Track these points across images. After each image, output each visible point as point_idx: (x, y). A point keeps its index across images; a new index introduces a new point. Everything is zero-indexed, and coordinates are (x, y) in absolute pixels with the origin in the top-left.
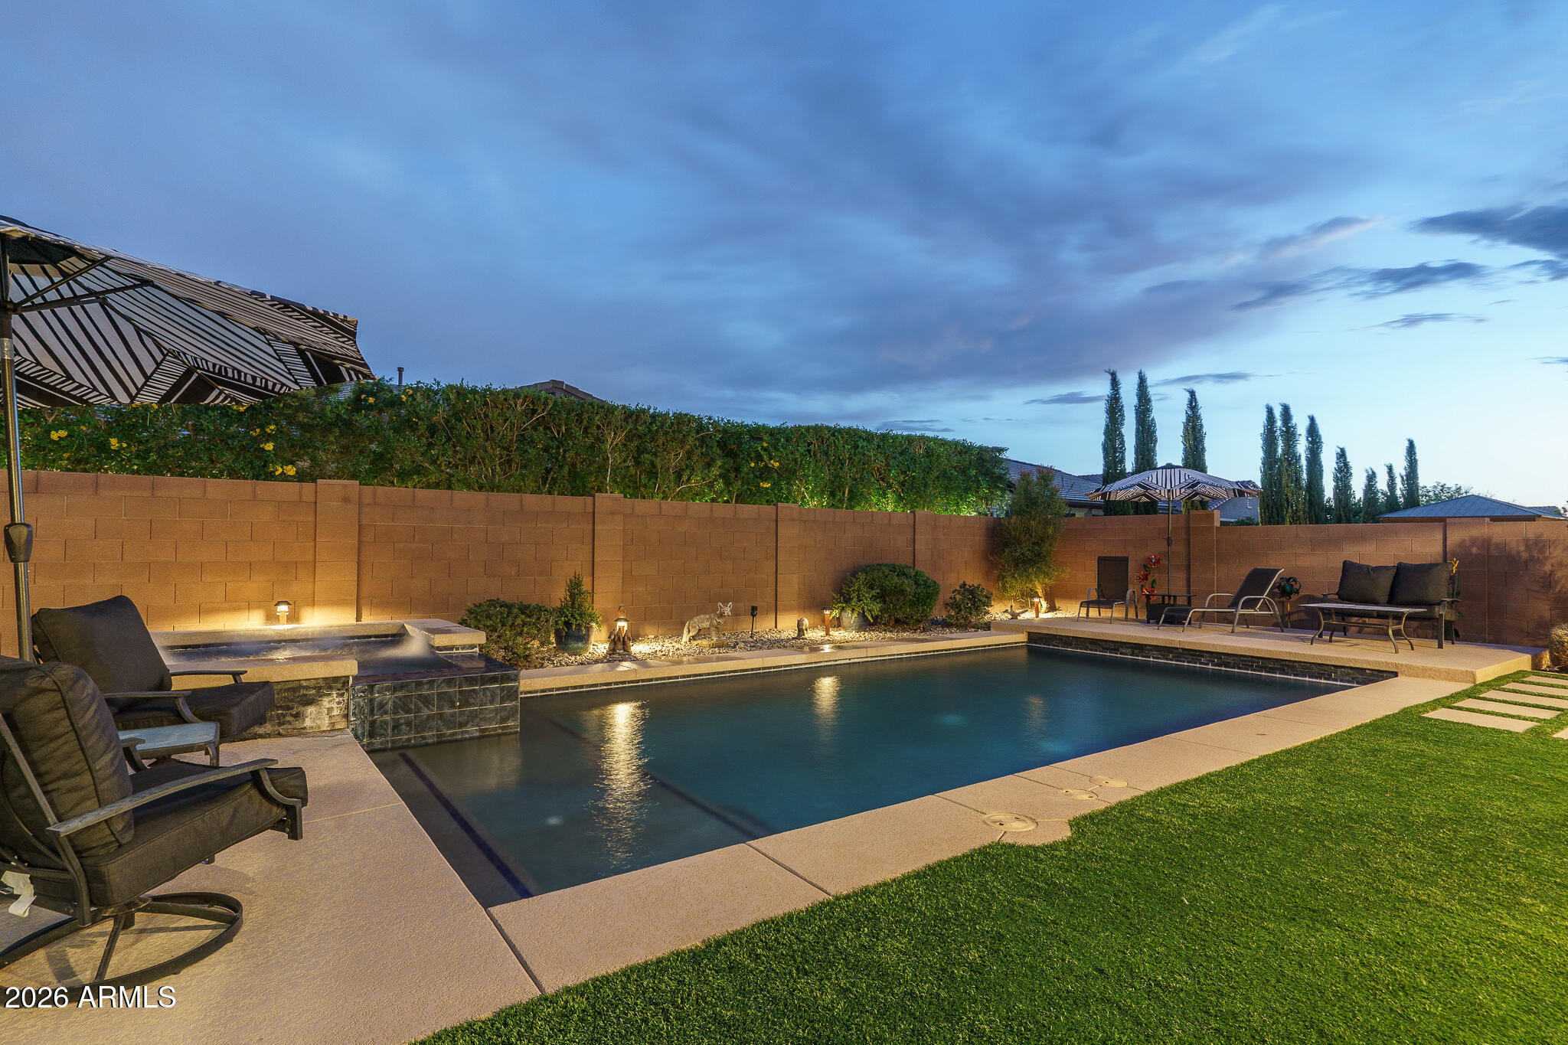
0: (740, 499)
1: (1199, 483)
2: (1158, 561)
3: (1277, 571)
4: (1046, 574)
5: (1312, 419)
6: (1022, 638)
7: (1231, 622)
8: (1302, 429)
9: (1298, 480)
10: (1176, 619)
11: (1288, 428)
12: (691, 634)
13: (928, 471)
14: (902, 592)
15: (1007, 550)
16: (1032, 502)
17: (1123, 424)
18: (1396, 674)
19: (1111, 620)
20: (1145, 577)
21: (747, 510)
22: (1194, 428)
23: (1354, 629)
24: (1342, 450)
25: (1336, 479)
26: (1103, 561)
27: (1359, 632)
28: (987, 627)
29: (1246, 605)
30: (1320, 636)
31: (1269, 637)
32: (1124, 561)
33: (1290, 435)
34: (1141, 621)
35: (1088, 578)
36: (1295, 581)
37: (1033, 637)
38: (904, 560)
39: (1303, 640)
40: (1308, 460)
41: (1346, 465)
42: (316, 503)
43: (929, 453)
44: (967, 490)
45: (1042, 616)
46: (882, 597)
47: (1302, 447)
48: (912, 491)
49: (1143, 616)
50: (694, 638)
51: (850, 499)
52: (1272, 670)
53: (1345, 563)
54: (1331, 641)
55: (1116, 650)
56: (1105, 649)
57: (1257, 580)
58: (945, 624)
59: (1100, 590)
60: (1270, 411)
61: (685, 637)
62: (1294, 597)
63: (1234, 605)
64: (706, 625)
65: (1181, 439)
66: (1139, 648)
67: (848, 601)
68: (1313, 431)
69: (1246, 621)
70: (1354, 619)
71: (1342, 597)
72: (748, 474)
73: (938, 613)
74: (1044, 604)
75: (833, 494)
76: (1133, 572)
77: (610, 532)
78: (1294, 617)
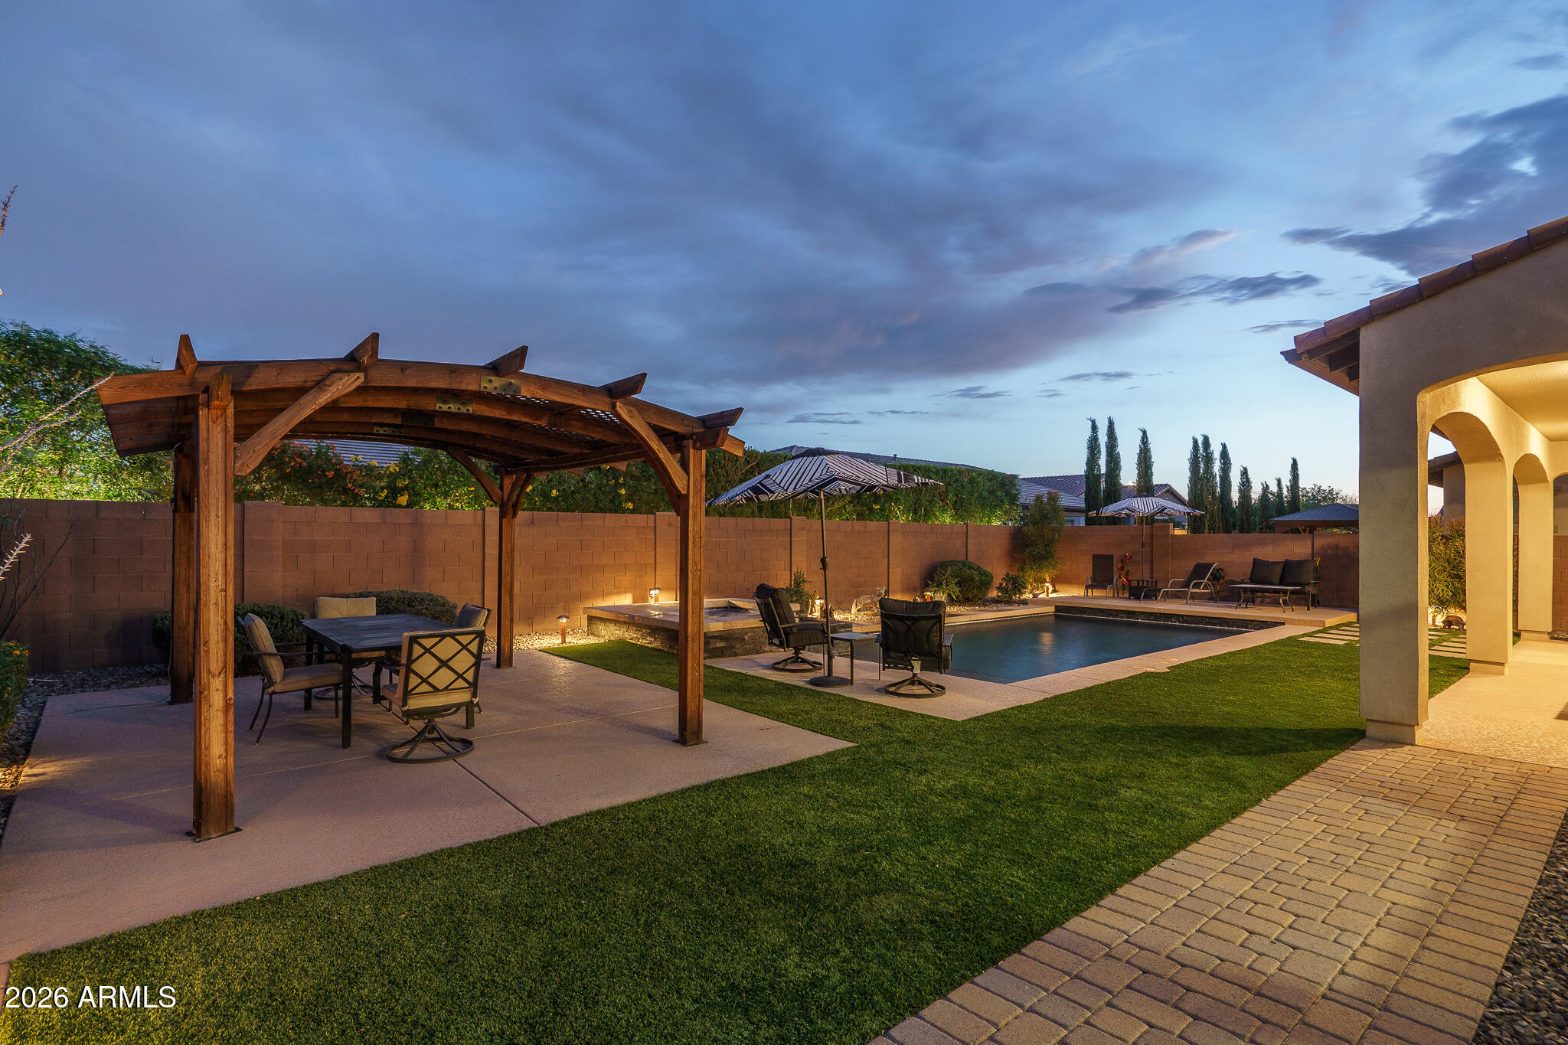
0: (861, 517)
1: (1165, 508)
2: (1131, 557)
3: (1213, 564)
4: (1054, 567)
5: (1224, 446)
6: (1052, 609)
7: (1186, 599)
8: (1217, 455)
9: (1214, 493)
10: (1151, 594)
11: (1207, 454)
12: (858, 608)
13: (971, 494)
14: (972, 580)
15: (1028, 550)
16: (1044, 517)
17: (1099, 458)
18: (1283, 624)
19: (1106, 598)
20: (1122, 568)
21: (872, 525)
22: (1145, 458)
23: (1259, 600)
24: (1245, 469)
25: (1240, 491)
26: (1096, 557)
27: (1262, 602)
28: (1025, 602)
29: (1197, 586)
30: (1240, 605)
31: (1210, 606)
32: (1111, 557)
33: (1209, 459)
34: (1125, 598)
35: (1085, 567)
36: (1222, 571)
37: (1058, 609)
38: (962, 558)
39: (1230, 607)
40: (1221, 477)
41: (1248, 480)
42: (655, 527)
43: (972, 481)
44: (995, 507)
45: (1051, 596)
46: (959, 584)
47: (1217, 468)
48: (960, 508)
49: (1127, 595)
50: (859, 610)
51: (925, 515)
52: (1215, 624)
53: (1254, 559)
54: (1246, 607)
55: (1116, 616)
56: (1109, 615)
57: (1200, 570)
58: (996, 601)
59: (1094, 579)
60: (1195, 441)
61: (854, 610)
62: (1221, 581)
63: (1187, 585)
64: (869, 601)
65: (1136, 466)
66: (1117, 612)
67: (939, 585)
68: (1224, 454)
69: (1194, 597)
70: (1259, 594)
71: (1252, 581)
72: (866, 499)
73: (994, 594)
74: (1051, 588)
75: (915, 512)
76: (1116, 566)
77: (800, 541)
78: (1221, 594)
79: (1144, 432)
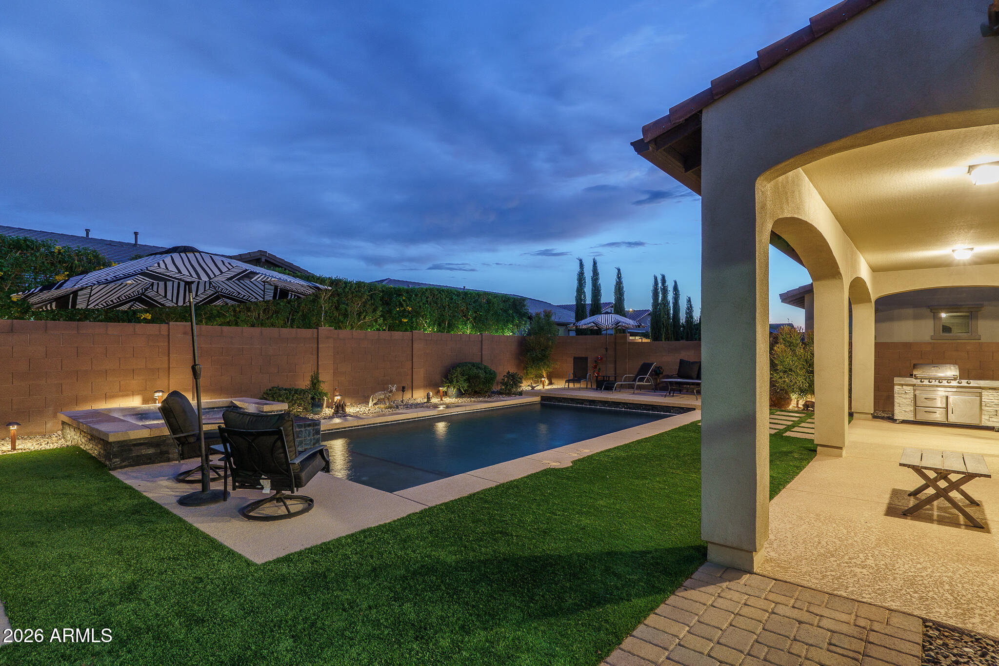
0: (391, 328)
1: (620, 322)
2: (602, 359)
3: (653, 364)
4: (548, 366)
5: (676, 282)
6: (538, 399)
7: (634, 388)
8: (670, 289)
9: (668, 314)
10: (609, 388)
11: (664, 287)
12: (374, 402)
13: (488, 311)
14: (479, 377)
15: (529, 354)
16: (541, 329)
17: (585, 287)
18: (694, 409)
19: (580, 389)
20: (595, 367)
21: (397, 335)
22: (619, 288)
23: (685, 391)
24: (689, 298)
25: (687, 313)
26: (575, 359)
27: (687, 392)
28: (521, 394)
29: (641, 380)
30: (670, 394)
31: (648, 395)
32: (586, 359)
33: (665, 291)
34: (594, 389)
35: (568, 367)
36: (661, 368)
37: (543, 398)
38: (477, 360)
39: (662, 396)
40: (673, 303)
41: (691, 306)
42: (169, 335)
43: (489, 302)
44: (508, 321)
45: (547, 387)
46: (468, 380)
47: (670, 297)
48: (479, 322)
49: (595, 387)
50: (375, 404)
51: (449, 327)
52: (649, 410)
53: (680, 360)
54: (673, 396)
55: (582, 403)
56: (578, 403)
57: (645, 368)
58: (500, 393)
59: (575, 374)
60: (656, 279)
61: (371, 404)
62: (661, 376)
63: (634, 380)
64: (383, 397)
65: (613, 294)
66: (592, 402)
67: (451, 382)
68: (676, 288)
69: (640, 388)
70: (685, 386)
71: (680, 376)
72: (395, 314)
73: (496, 388)
74: (547, 382)
75: (439, 325)
76: (590, 364)
77: (327, 349)
78: (661, 385)
79: (619, 270)
